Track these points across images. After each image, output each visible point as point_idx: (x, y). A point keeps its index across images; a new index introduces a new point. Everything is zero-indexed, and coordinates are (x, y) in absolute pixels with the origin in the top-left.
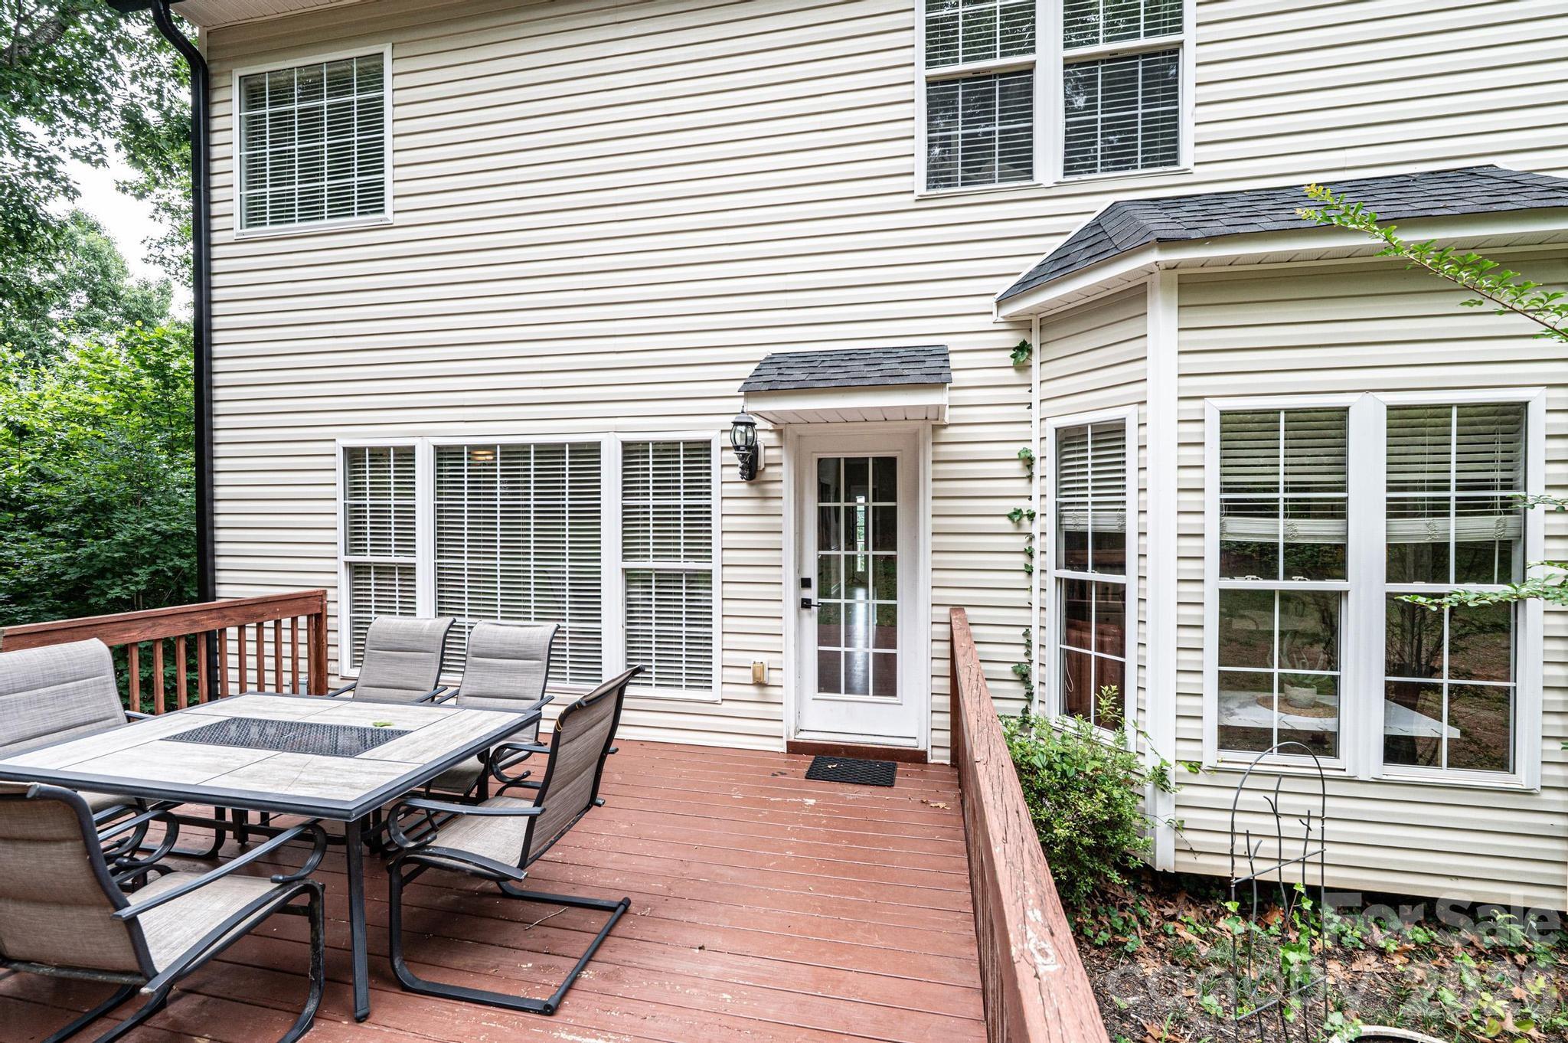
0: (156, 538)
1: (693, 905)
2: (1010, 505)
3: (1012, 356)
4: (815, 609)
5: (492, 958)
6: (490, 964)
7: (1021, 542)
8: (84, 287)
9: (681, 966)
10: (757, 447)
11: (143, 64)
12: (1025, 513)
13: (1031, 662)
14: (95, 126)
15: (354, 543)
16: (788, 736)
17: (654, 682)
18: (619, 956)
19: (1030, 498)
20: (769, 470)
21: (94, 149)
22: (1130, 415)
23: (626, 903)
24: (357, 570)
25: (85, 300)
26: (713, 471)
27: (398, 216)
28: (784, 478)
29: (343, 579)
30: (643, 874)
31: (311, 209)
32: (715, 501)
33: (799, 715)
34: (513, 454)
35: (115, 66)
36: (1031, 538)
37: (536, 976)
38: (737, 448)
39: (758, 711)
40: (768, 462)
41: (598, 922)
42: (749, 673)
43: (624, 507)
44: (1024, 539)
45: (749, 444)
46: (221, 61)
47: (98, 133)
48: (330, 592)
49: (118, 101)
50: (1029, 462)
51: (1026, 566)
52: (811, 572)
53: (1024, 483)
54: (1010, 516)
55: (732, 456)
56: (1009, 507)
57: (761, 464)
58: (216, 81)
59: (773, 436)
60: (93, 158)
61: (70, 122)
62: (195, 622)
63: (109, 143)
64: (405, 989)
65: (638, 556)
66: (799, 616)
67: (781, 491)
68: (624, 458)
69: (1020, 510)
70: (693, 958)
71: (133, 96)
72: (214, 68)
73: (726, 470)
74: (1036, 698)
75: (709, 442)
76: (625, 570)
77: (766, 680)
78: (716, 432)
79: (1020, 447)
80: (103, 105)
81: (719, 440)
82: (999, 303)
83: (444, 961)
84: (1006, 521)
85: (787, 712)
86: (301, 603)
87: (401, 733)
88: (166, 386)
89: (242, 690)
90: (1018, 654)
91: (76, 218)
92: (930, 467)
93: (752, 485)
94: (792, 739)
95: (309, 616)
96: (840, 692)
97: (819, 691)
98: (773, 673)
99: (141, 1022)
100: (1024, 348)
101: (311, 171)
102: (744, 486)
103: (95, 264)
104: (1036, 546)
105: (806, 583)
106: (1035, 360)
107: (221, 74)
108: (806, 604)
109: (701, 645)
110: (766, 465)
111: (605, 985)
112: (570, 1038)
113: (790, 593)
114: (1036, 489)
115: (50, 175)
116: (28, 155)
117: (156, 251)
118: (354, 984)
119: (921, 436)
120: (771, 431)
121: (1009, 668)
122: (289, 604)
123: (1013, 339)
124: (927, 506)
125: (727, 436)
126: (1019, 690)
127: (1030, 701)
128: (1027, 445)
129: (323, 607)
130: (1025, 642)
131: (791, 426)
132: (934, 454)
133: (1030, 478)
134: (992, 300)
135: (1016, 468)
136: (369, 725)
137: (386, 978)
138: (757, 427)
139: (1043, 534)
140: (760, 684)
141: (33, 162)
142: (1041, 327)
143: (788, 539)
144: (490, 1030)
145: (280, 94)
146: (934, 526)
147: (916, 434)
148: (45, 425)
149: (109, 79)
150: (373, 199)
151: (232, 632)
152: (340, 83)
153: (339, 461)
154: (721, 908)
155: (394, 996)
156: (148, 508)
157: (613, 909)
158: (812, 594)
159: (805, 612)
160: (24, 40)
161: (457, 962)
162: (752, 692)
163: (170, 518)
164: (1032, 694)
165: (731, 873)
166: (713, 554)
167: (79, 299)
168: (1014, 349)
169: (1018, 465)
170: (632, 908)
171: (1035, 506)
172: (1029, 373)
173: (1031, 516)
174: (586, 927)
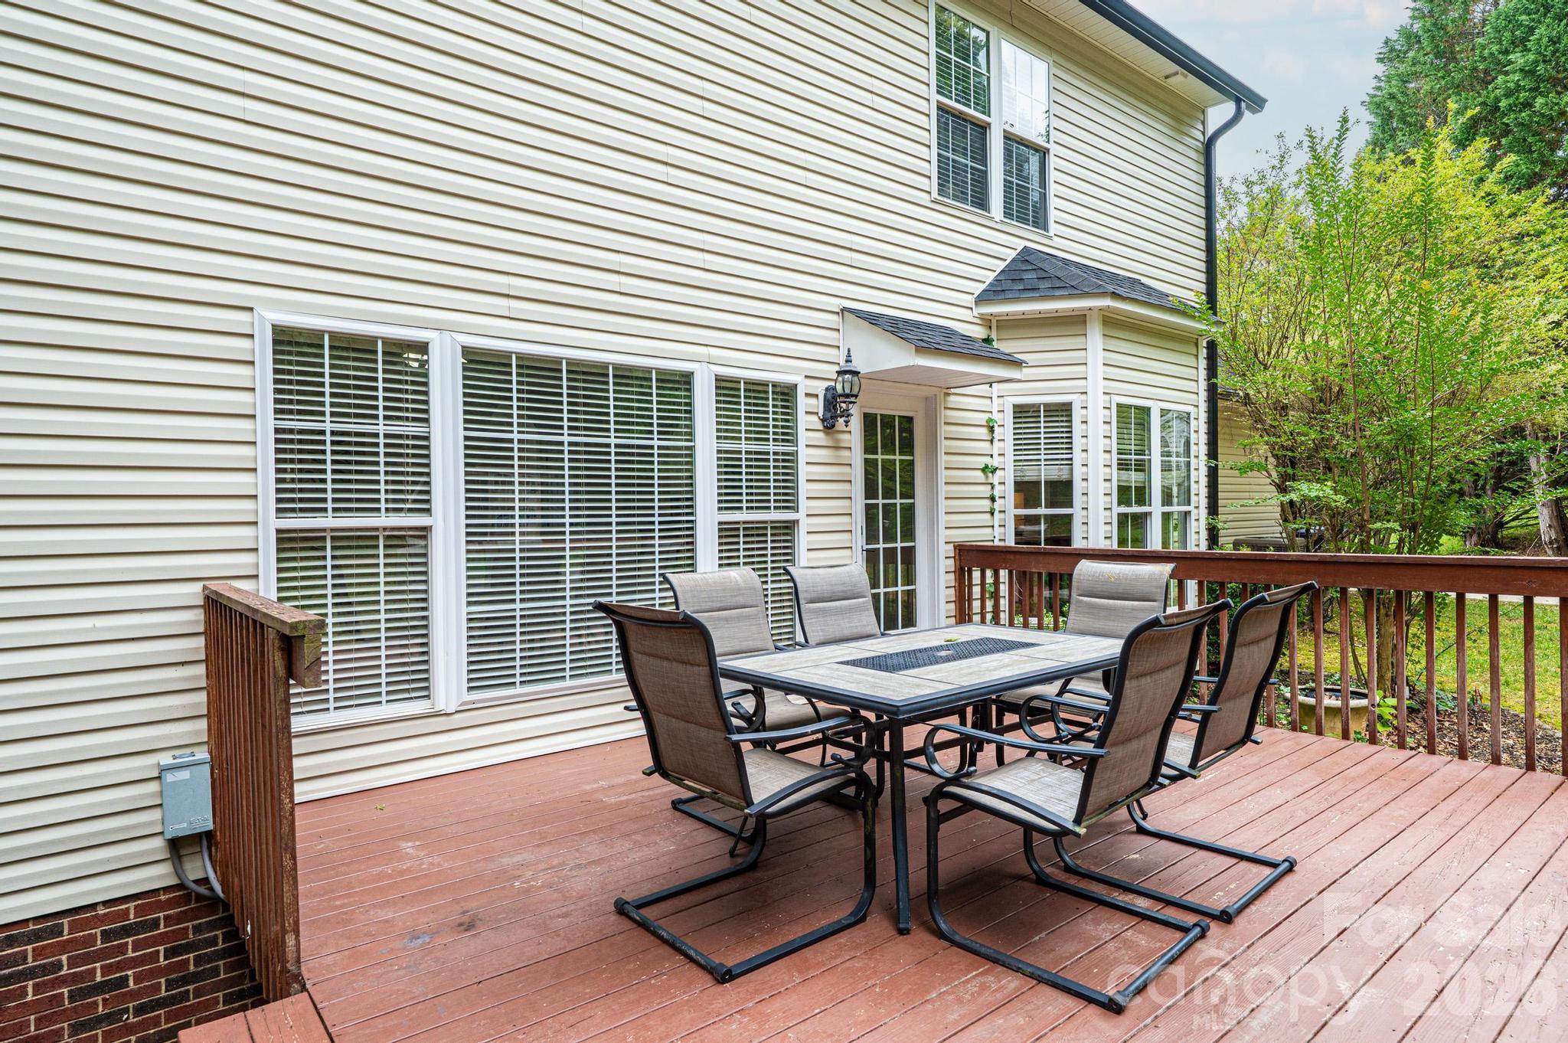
2: (982, 461)
7: (985, 490)
12: (989, 467)
19: (992, 456)
22: (1076, 400)
26: (798, 419)
36: (994, 486)
43: (718, 451)
44: (988, 488)
50: (991, 428)
51: (990, 508)
53: (987, 445)
54: (982, 470)
56: (979, 462)
68: (715, 394)
69: (987, 465)
73: (809, 418)
76: (720, 524)
78: (799, 376)
79: (986, 416)
81: (803, 385)
82: (977, 302)
84: (979, 473)
92: (943, 427)
93: (827, 434)
102: (821, 435)
104: (998, 492)
114: (997, 449)
119: (938, 401)
123: (983, 332)
124: (942, 459)
128: (990, 415)
132: (945, 417)
133: (992, 441)
134: (973, 298)
135: (983, 432)
139: (1003, 483)
142: (997, 327)
146: (946, 477)
153: (263, 351)
166: (799, 503)
169: (985, 431)
171: (996, 462)
173: (995, 470)
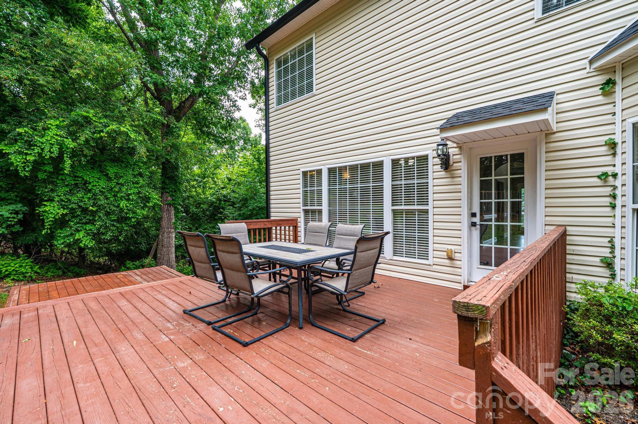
0: (257, 208)
1: (409, 327)
3: (600, 89)
4: (478, 227)
5: (338, 325)
6: (337, 326)
7: (608, 191)
8: (242, 139)
9: (400, 342)
10: (449, 155)
11: (255, 67)
12: (610, 174)
13: (614, 257)
14: (244, 89)
15: (305, 204)
16: (464, 282)
17: (404, 255)
18: (379, 334)
19: (614, 166)
20: (455, 165)
21: (244, 95)
23: (384, 322)
24: (306, 212)
25: (243, 143)
26: (429, 168)
27: (317, 91)
28: (462, 168)
29: (302, 215)
30: (392, 315)
31: (294, 96)
32: (430, 180)
33: (470, 274)
34: (353, 168)
35: (249, 69)
36: (615, 188)
37: (351, 332)
38: (439, 155)
39: (449, 271)
40: (454, 161)
41: (373, 324)
42: (445, 254)
43: (393, 185)
44: (610, 189)
45: (444, 153)
46: (271, 56)
47: (245, 90)
48: (299, 219)
49: (249, 79)
50: (613, 145)
51: (611, 203)
52: (476, 209)
53: (610, 157)
54: (599, 177)
55: (437, 161)
56: (598, 172)
57: (451, 162)
58: (270, 63)
59: (457, 149)
60: (243, 98)
61: (239, 88)
62: (265, 225)
63: (247, 92)
64: (313, 325)
65: (398, 205)
66: (470, 231)
67: (461, 173)
68: (392, 166)
69: (607, 173)
70: (406, 341)
71: (252, 76)
72: (270, 59)
73: (435, 167)
74: (618, 278)
75: (427, 156)
76: (393, 210)
77: (453, 257)
78: (430, 151)
79: (607, 138)
80: (246, 82)
81: (432, 154)
82: (591, 62)
83: (324, 322)
84: (596, 179)
85: (464, 272)
86: (291, 222)
87: (313, 251)
88: (260, 164)
89: (276, 240)
90: (606, 252)
91: (241, 118)
92: (544, 155)
93: (446, 172)
94: (466, 284)
95: (293, 226)
96: (492, 266)
97: (480, 265)
98: (457, 255)
99: (252, 316)
100: (610, 82)
101: (293, 84)
102: (443, 173)
103: (245, 132)
104: (619, 192)
105: (474, 215)
106: (618, 88)
107: (271, 61)
108: (474, 224)
109: (424, 241)
110: (453, 163)
111: (373, 340)
112: (359, 349)
113: (465, 219)
114: (618, 160)
115: (235, 106)
116: (231, 101)
117: (258, 123)
118: (299, 321)
119: (538, 140)
120: (456, 147)
121: (598, 259)
122: (288, 222)
123: (602, 79)
124: (542, 174)
125: (435, 152)
126: (606, 272)
127: (614, 279)
128: (612, 137)
129: (297, 224)
130: (610, 245)
131: (466, 144)
132: (546, 148)
133: (614, 154)
134: (586, 61)
135: (602, 150)
136: (306, 249)
137: (308, 321)
138: (448, 146)
139: (623, 185)
140: (450, 258)
141: (232, 103)
142: (623, 69)
143: (464, 195)
144: (335, 340)
145: (286, 61)
146: (546, 185)
147: (535, 140)
148: (234, 177)
149: (247, 73)
150: (310, 88)
151: (274, 228)
152: (301, 52)
153: (301, 176)
154: (421, 331)
155: (310, 326)
156: (256, 200)
157: (378, 321)
158: (477, 220)
159: (473, 228)
160: (230, 68)
161: (327, 323)
162: (447, 262)
163: (261, 203)
164: (615, 275)
165: (428, 322)
166: (429, 203)
167: (242, 142)
168: (602, 85)
169: (605, 149)
170: (386, 323)
171: (618, 169)
172: (613, 96)
173: (615, 176)
174: (369, 324)
